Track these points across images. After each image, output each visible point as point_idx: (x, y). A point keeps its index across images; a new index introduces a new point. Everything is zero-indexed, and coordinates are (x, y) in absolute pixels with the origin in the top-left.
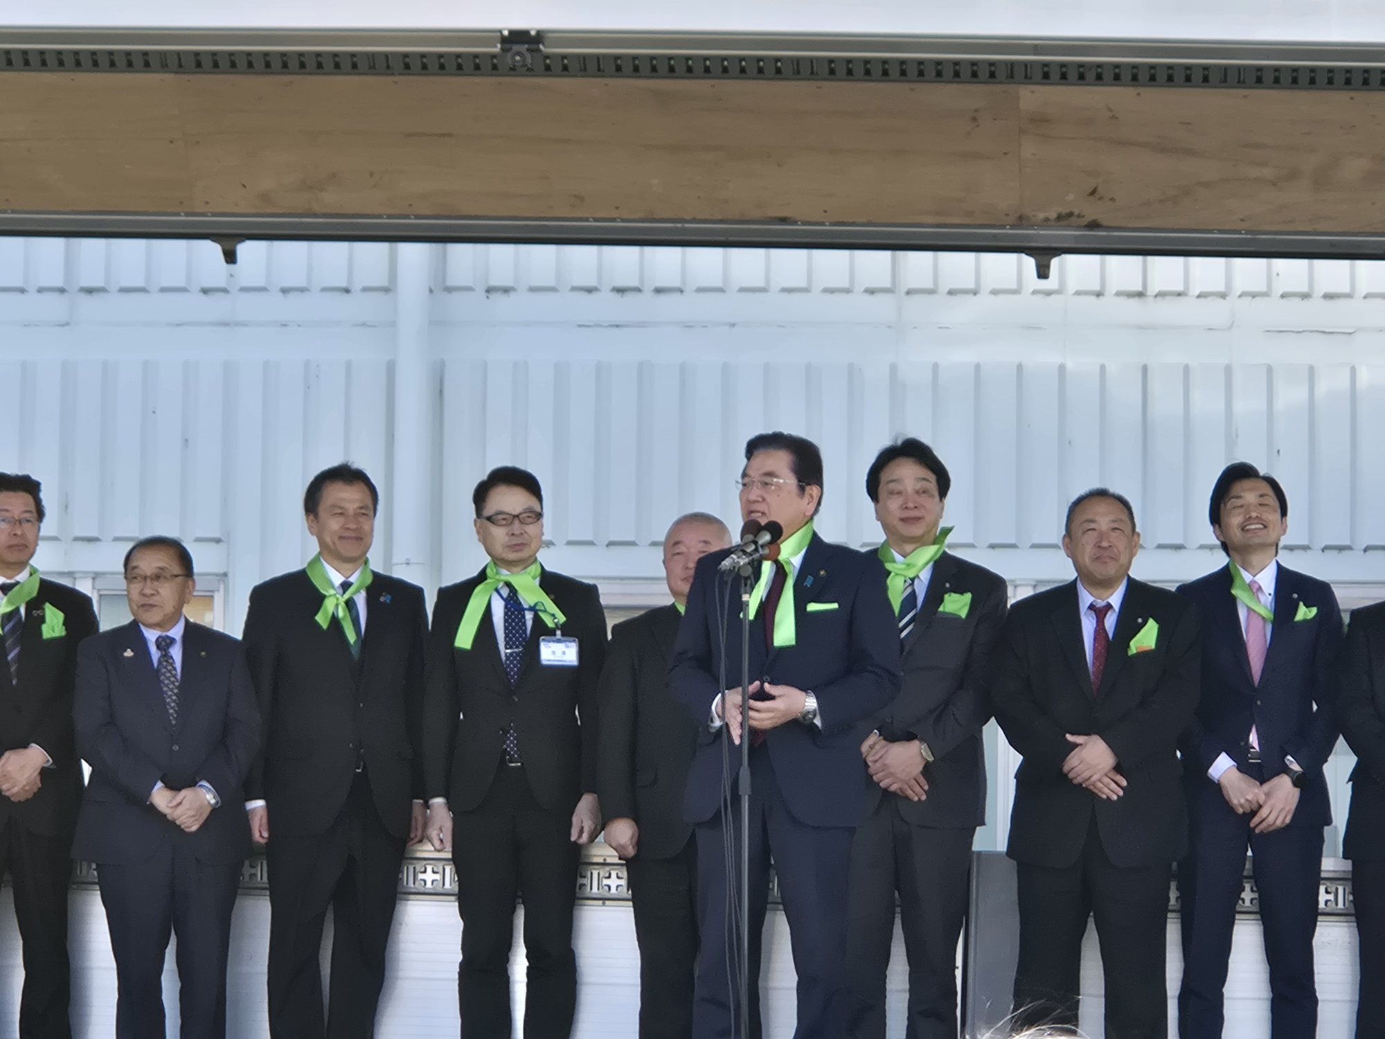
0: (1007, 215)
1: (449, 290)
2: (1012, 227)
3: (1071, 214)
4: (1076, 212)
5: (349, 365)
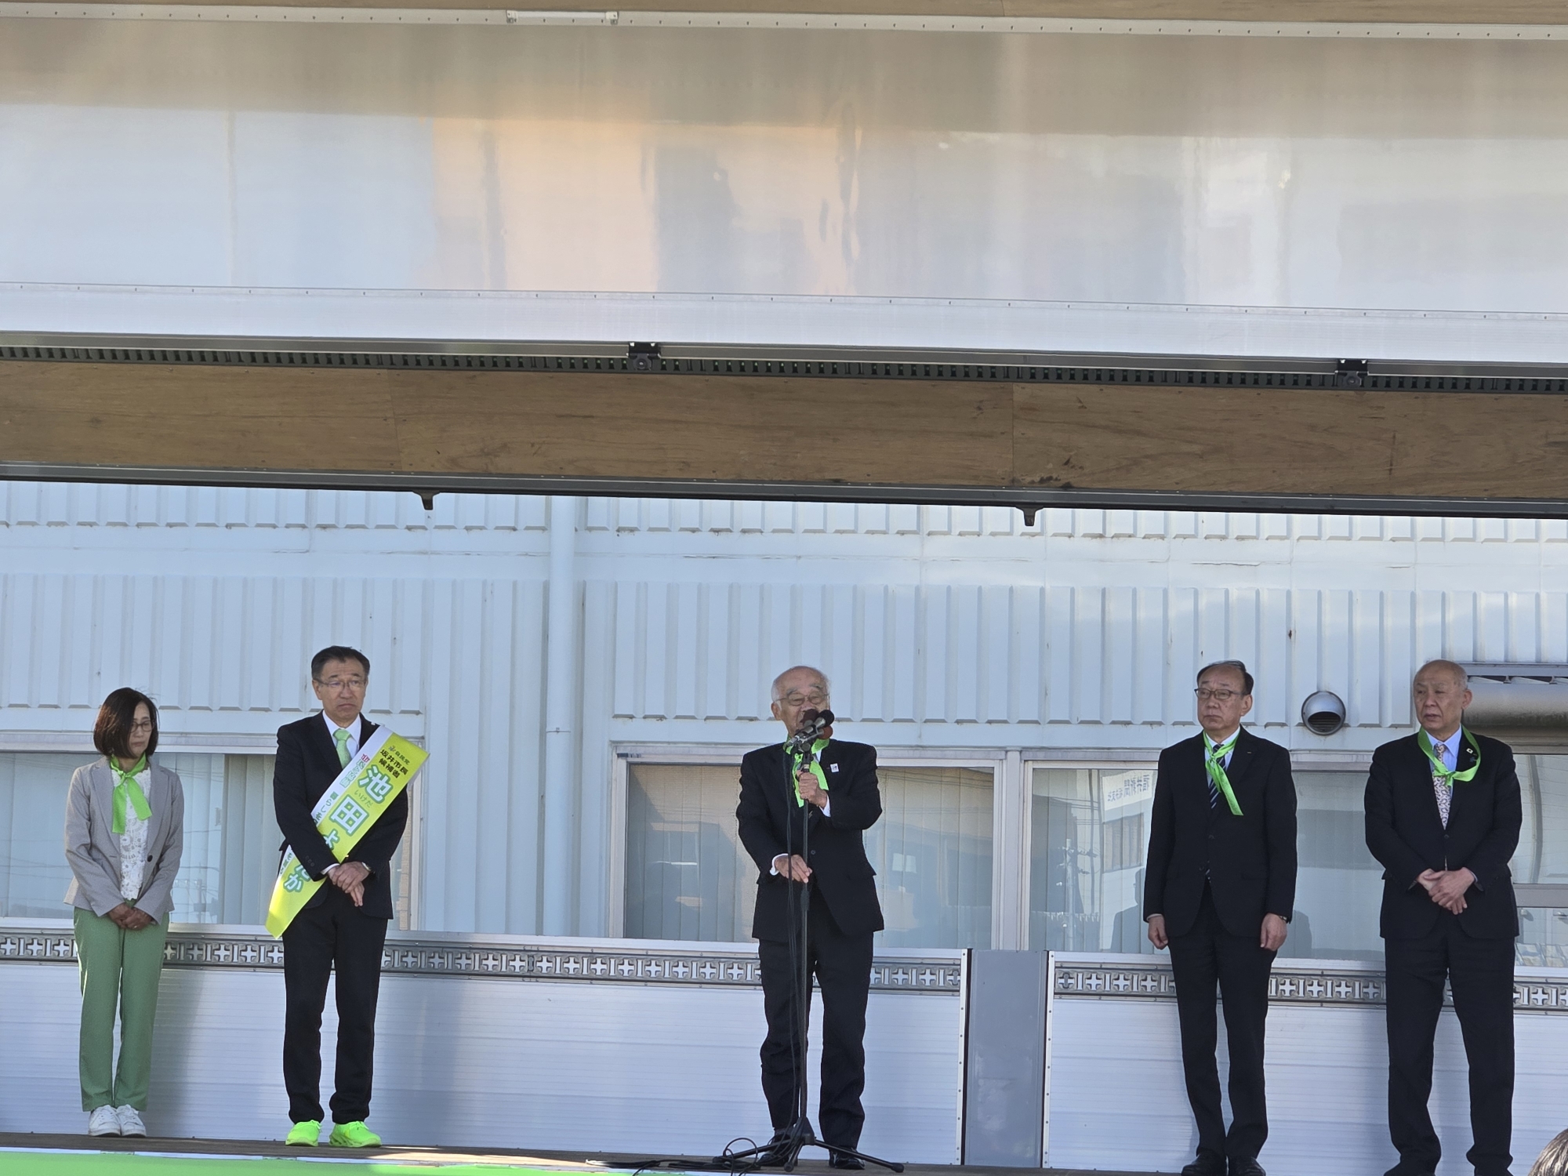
0: (1003, 479)
1: (590, 529)
2: (1007, 487)
3: (1050, 478)
4: (1054, 477)
5: (515, 584)
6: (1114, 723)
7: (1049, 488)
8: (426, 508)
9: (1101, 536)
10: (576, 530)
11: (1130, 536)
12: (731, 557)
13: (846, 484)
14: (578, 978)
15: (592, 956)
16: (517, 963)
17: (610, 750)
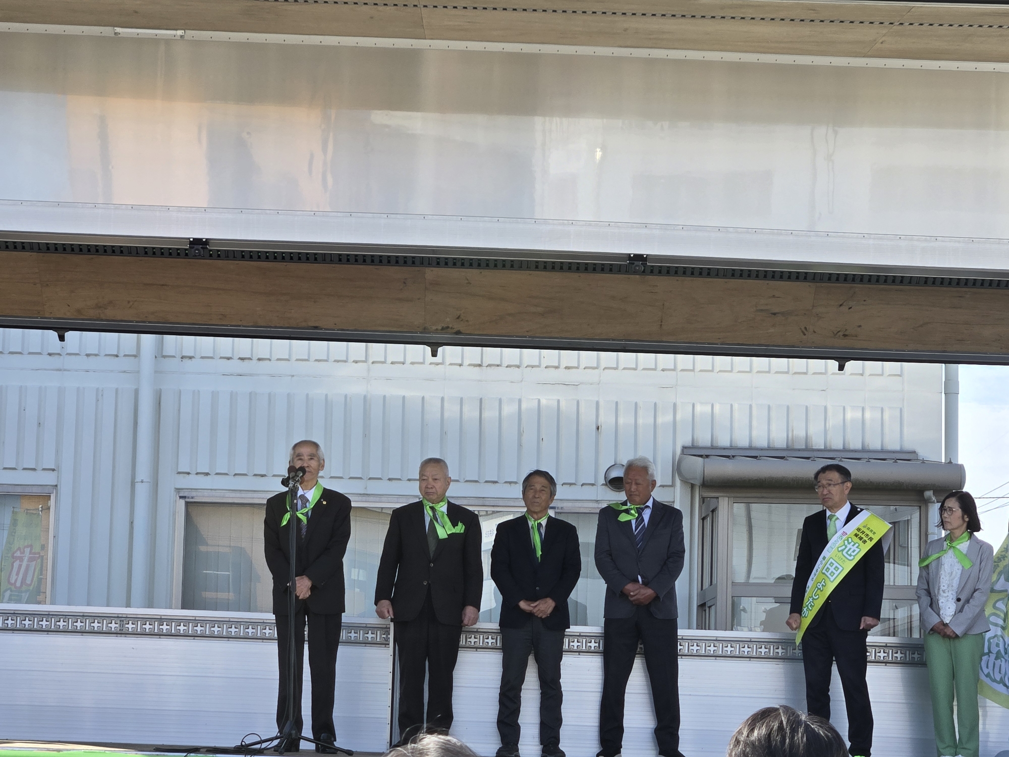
0: (418, 327)
1: (164, 357)
2: (421, 333)
3: (448, 327)
4: (450, 326)
5: (117, 390)
6: (486, 482)
7: (447, 333)
8: (60, 340)
9: (480, 365)
10: (156, 357)
11: (498, 366)
12: (251, 375)
13: (321, 329)
14: (152, 634)
15: (161, 620)
16: (113, 625)
17: (175, 494)
